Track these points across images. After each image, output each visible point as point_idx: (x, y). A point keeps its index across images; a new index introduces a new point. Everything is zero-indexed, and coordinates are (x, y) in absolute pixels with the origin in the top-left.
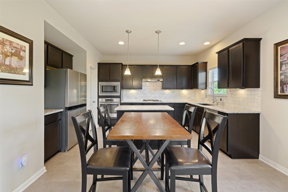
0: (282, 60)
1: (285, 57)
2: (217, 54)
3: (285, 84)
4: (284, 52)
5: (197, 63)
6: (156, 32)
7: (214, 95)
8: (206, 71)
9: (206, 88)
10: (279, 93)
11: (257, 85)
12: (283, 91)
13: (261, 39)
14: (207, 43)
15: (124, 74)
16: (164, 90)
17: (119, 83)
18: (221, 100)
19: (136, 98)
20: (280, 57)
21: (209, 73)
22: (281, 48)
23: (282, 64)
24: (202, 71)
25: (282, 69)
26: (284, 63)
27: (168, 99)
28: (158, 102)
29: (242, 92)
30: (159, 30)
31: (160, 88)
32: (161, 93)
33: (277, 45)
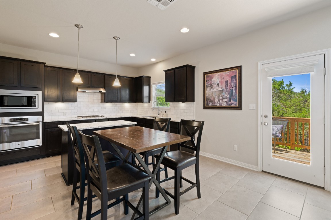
0: (207, 84)
1: (209, 82)
2: (164, 72)
3: (209, 100)
4: (208, 79)
5: (143, 76)
6: (113, 38)
7: (159, 108)
8: (149, 85)
9: (149, 102)
10: (206, 106)
11: (193, 100)
12: (208, 104)
13: (195, 67)
14: (153, 60)
15: (73, 82)
16: (105, 103)
17: (40, 93)
18: (166, 112)
19: (65, 114)
20: (206, 82)
21: (152, 87)
22: (206, 76)
23: (207, 87)
24: (146, 85)
25: (207, 90)
26: (208, 86)
27: (109, 114)
28: (101, 118)
29: (182, 105)
30: (118, 37)
31: (100, 101)
32: (101, 107)
33: (205, 74)
